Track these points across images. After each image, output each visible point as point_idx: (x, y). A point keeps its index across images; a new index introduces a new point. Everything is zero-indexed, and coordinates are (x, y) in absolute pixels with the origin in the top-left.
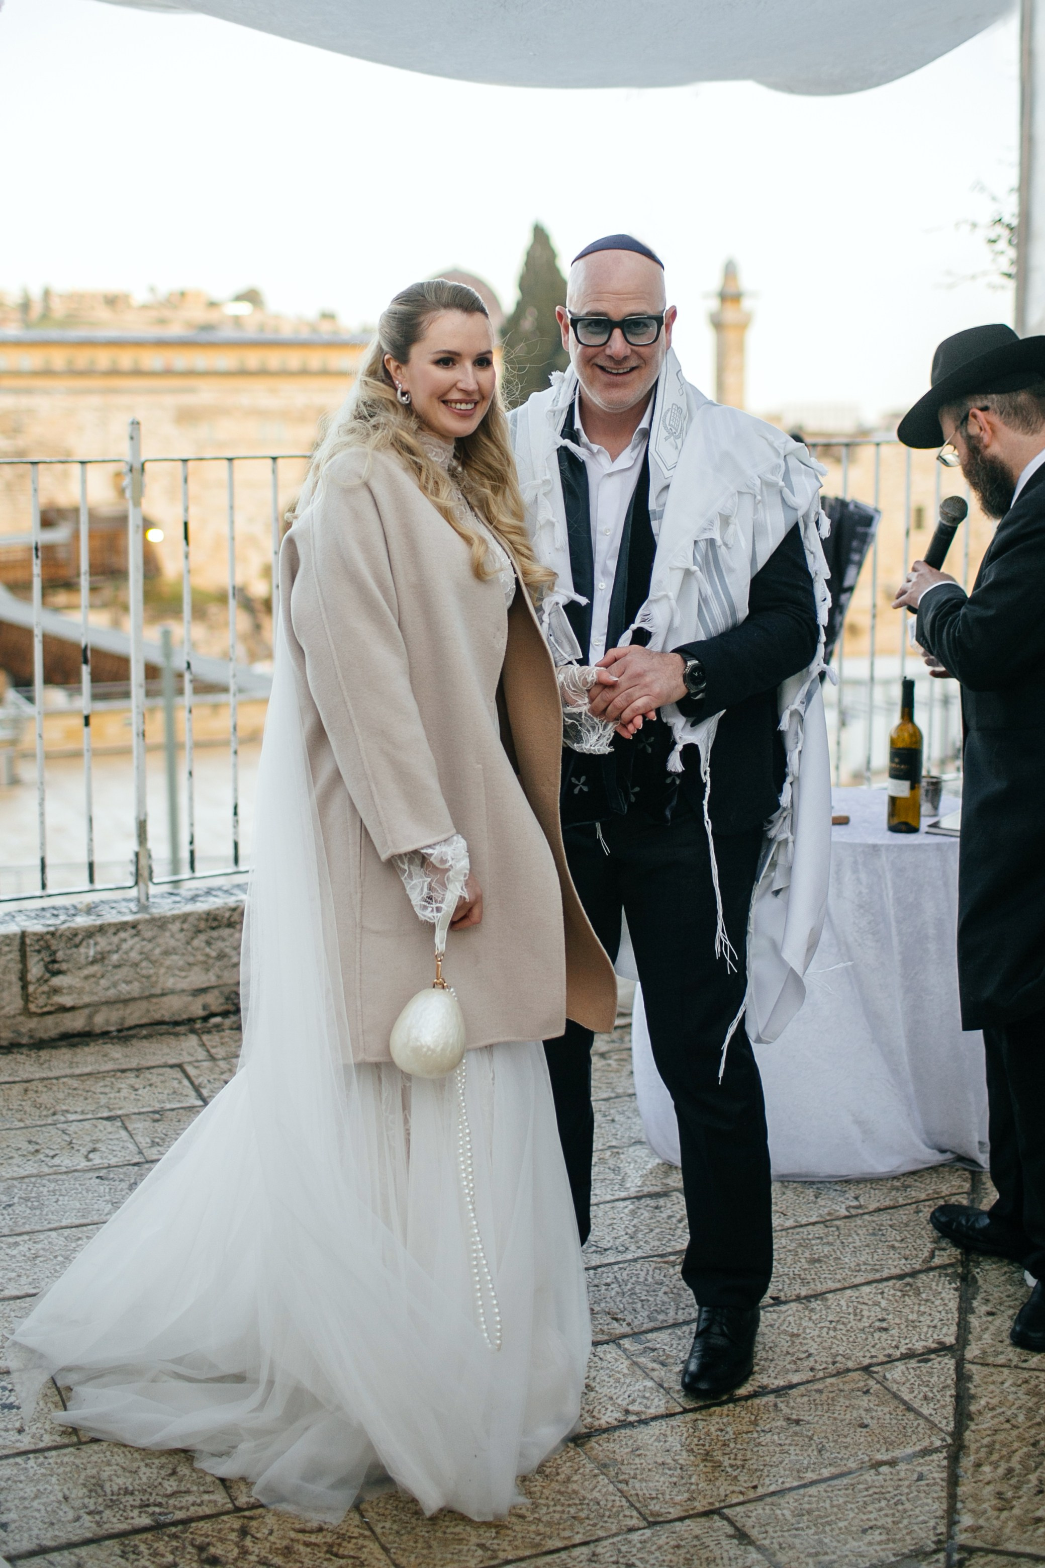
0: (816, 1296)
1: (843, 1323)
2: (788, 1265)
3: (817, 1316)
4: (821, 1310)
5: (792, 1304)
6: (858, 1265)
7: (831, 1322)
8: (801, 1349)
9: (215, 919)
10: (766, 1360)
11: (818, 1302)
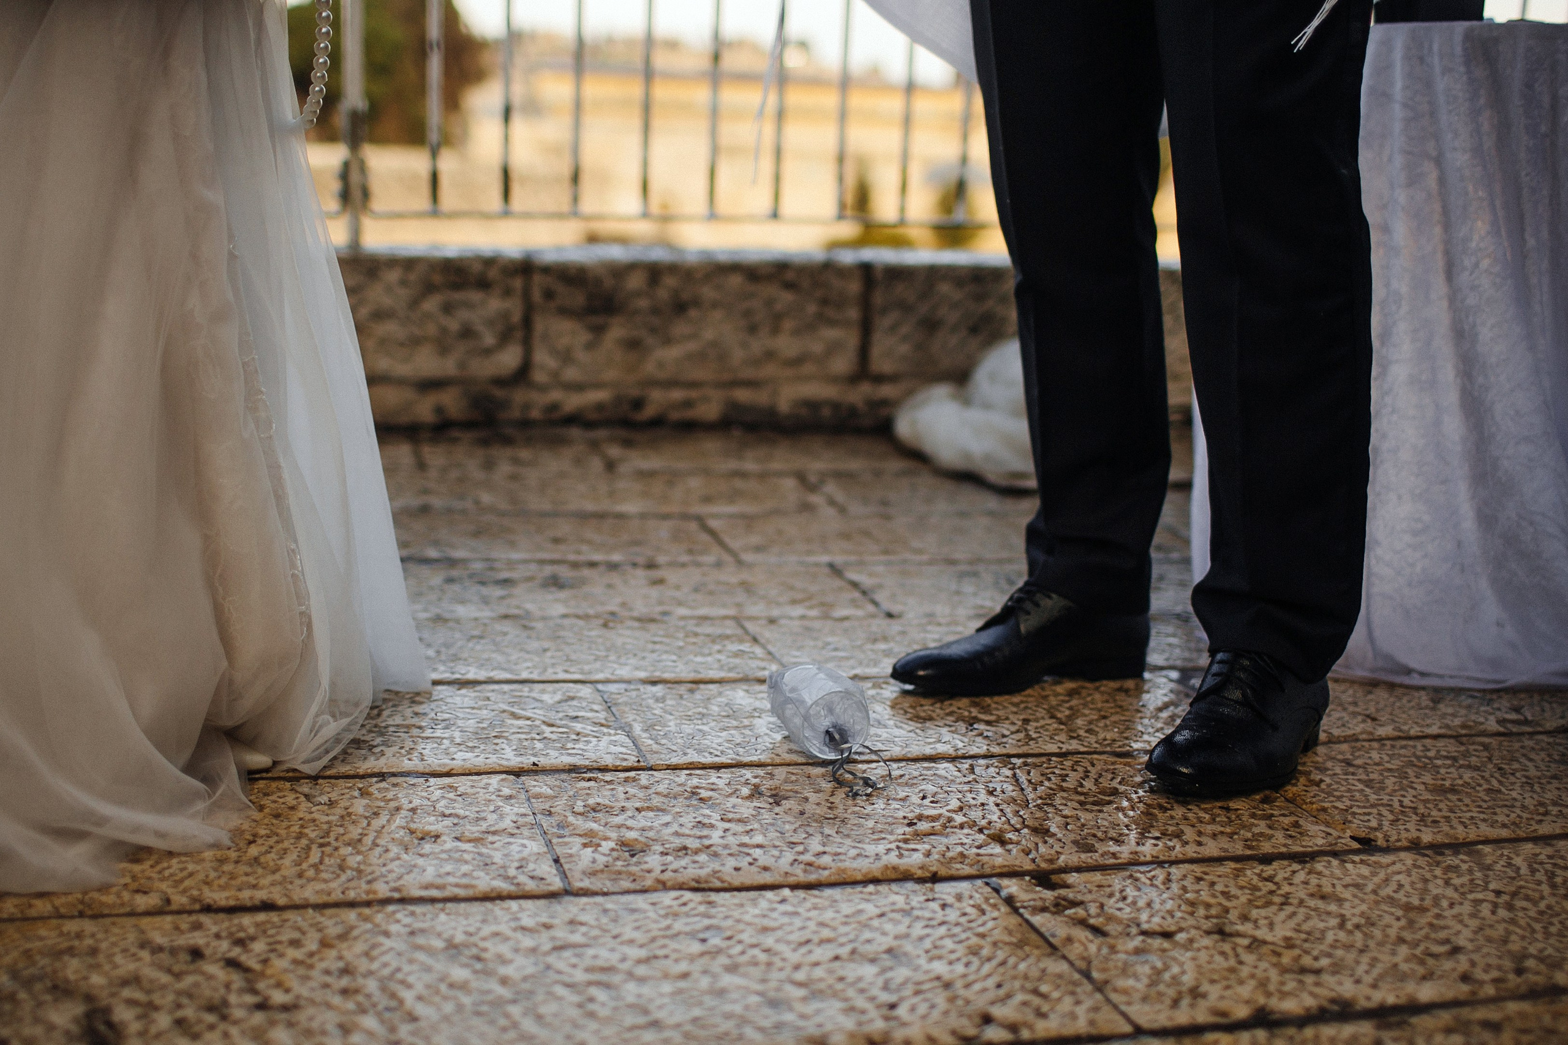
0: (1456, 847)
1: (1527, 898)
2: (1388, 790)
3: (1465, 879)
4: (1470, 871)
5: (1403, 855)
6: (1541, 804)
7: (1498, 893)
8: (1433, 936)
9: (459, 273)
10: (1348, 947)
11: (1462, 857)
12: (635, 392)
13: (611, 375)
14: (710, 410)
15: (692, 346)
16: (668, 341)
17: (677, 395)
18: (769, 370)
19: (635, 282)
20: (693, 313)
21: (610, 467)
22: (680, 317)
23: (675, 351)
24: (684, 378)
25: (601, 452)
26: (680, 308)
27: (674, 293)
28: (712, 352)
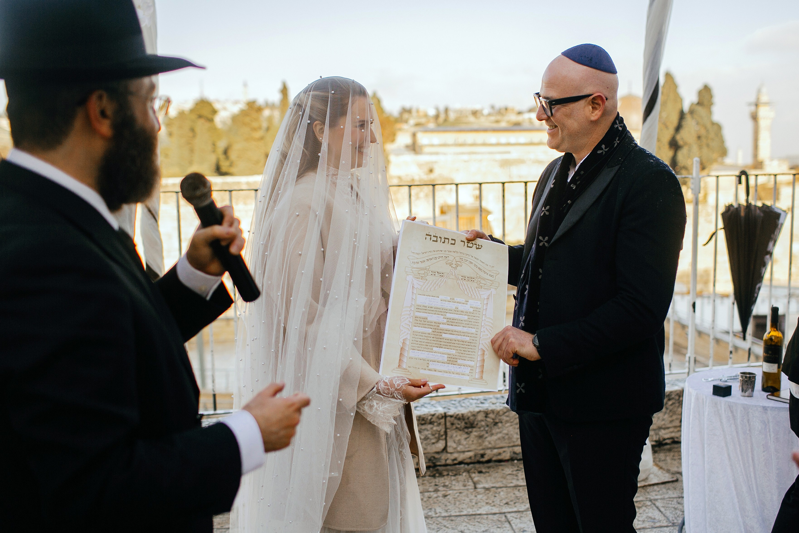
9: (423, 420)
12: (482, 452)
13: (473, 447)
14: (507, 456)
15: (500, 435)
16: (492, 434)
17: (495, 451)
19: (480, 417)
20: (500, 425)
21: (475, 488)
22: (496, 427)
23: (494, 438)
24: (498, 446)
25: (472, 479)
26: (496, 424)
27: (493, 419)
28: (507, 437)
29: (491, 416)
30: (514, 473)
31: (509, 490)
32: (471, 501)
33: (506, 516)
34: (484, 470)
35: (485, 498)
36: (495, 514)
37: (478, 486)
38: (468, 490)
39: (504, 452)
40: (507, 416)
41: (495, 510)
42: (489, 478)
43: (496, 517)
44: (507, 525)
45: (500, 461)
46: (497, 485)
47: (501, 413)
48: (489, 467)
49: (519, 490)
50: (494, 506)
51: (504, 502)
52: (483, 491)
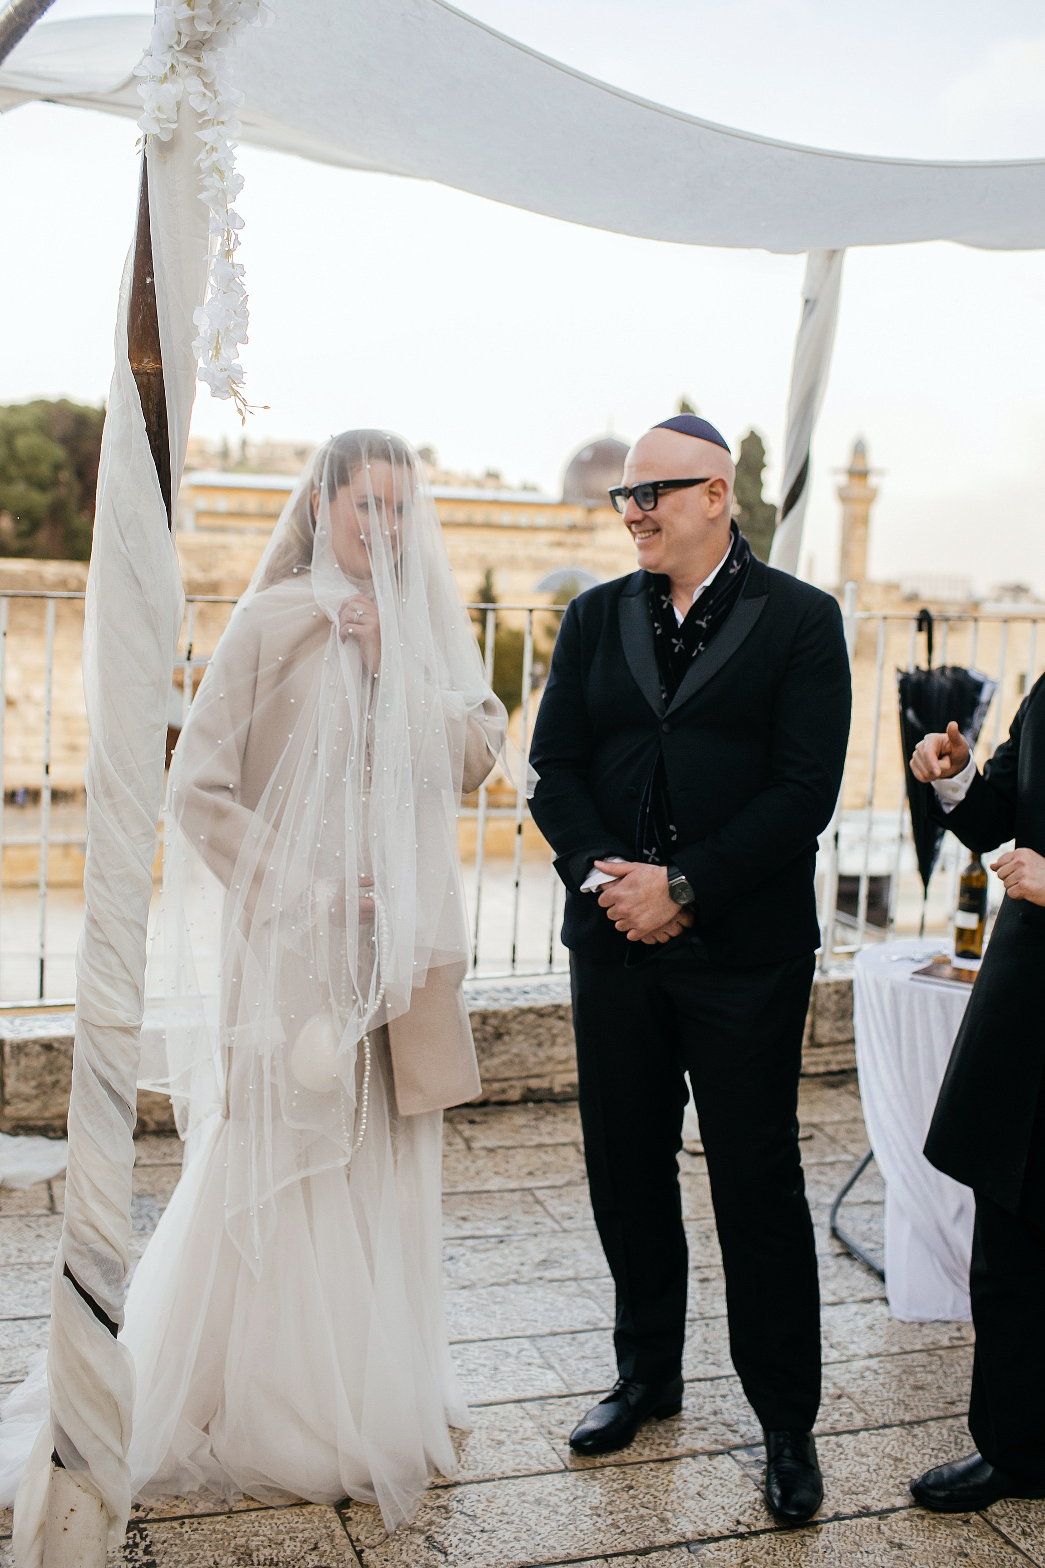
0: (919, 1422)
1: (945, 1452)
3: (920, 1443)
4: (923, 1437)
5: (895, 1428)
6: (960, 1395)
7: (933, 1449)
8: (904, 1474)
10: (870, 1481)
11: (921, 1429)
14: (515, 1094)
15: (505, 1057)
16: (492, 1055)
18: (549, 1067)
20: (506, 1038)
21: (469, 1148)
22: (499, 1042)
23: (496, 1061)
24: (501, 1076)
25: (460, 1133)
26: (499, 1036)
27: (496, 1028)
28: (517, 1060)
29: (493, 1021)
30: (533, 1123)
31: (530, 1151)
32: (467, 1169)
33: (533, 1195)
34: (478, 1119)
35: (490, 1164)
36: (513, 1191)
37: (475, 1145)
38: (457, 1151)
39: (512, 1087)
40: (521, 1023)
41: (513, 1185)
42: (489, 1132)
43: (516, 1196)
44: (538, 1208)
45: (503, 1103)
46: (508, 1143)
47: (510, 1017)
48: (486, 1114)
49: (546, 1152)
50: (509, 1177)
51: (526, 1170)
52: (483, 1153)
